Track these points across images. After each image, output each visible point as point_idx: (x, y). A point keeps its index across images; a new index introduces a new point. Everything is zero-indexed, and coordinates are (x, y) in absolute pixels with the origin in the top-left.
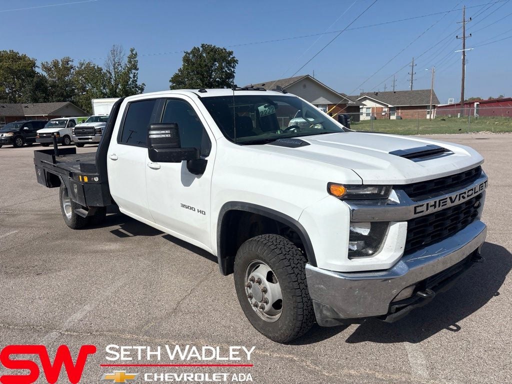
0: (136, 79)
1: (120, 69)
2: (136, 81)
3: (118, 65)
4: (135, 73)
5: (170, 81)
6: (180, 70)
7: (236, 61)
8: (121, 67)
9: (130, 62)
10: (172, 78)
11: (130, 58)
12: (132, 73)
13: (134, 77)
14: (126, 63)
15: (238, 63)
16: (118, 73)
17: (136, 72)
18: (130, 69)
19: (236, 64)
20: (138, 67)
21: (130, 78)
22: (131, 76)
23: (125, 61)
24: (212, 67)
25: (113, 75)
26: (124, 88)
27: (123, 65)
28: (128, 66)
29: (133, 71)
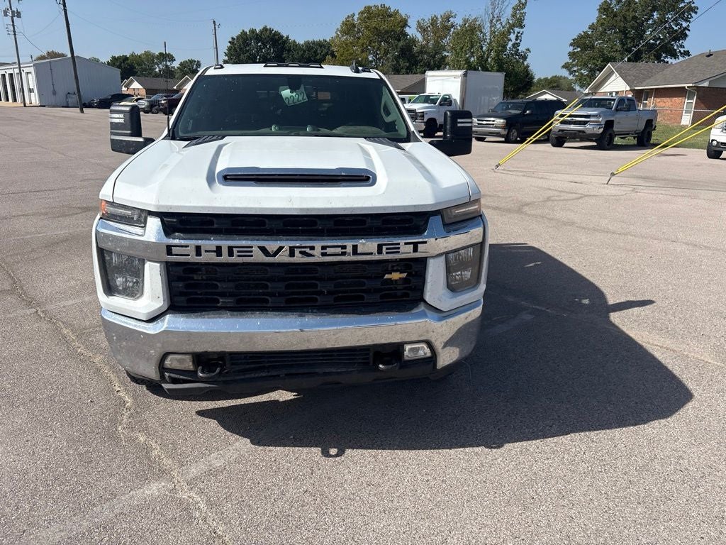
0: (519, 41)
1: (498, 26)
2: (518, 45)
3: (497, 21)
4: (519, 33)
5: (571, 45)
6: (592, 27)
7: (694, 10)
8: (501, 23)
9: (514, 15)
10: (574, 40)
11: (515, 9)
12: (514, 33)
13: (516, 40)
14: (510, 18)
15: (696, 13)
16: (494, 32)
17: (521, 30)
18: (512, 26)
19: (693, 14)
20: (525, 23)
21: (510, 40)
22: (513, 37)
23: (507, 15)
24: (647, 20)
25: (488, 37)
26: (498, 56)
27: (504, 20)
28: (511, 22)
29: (517, 30)
